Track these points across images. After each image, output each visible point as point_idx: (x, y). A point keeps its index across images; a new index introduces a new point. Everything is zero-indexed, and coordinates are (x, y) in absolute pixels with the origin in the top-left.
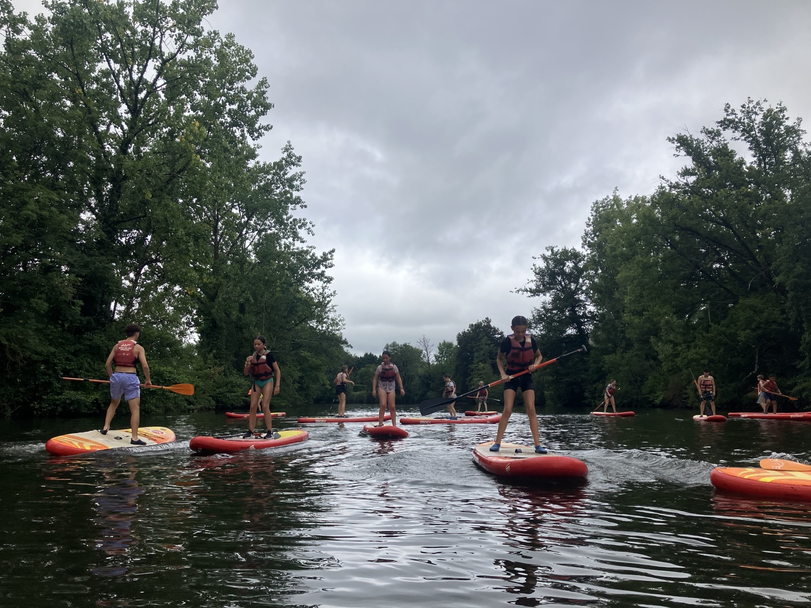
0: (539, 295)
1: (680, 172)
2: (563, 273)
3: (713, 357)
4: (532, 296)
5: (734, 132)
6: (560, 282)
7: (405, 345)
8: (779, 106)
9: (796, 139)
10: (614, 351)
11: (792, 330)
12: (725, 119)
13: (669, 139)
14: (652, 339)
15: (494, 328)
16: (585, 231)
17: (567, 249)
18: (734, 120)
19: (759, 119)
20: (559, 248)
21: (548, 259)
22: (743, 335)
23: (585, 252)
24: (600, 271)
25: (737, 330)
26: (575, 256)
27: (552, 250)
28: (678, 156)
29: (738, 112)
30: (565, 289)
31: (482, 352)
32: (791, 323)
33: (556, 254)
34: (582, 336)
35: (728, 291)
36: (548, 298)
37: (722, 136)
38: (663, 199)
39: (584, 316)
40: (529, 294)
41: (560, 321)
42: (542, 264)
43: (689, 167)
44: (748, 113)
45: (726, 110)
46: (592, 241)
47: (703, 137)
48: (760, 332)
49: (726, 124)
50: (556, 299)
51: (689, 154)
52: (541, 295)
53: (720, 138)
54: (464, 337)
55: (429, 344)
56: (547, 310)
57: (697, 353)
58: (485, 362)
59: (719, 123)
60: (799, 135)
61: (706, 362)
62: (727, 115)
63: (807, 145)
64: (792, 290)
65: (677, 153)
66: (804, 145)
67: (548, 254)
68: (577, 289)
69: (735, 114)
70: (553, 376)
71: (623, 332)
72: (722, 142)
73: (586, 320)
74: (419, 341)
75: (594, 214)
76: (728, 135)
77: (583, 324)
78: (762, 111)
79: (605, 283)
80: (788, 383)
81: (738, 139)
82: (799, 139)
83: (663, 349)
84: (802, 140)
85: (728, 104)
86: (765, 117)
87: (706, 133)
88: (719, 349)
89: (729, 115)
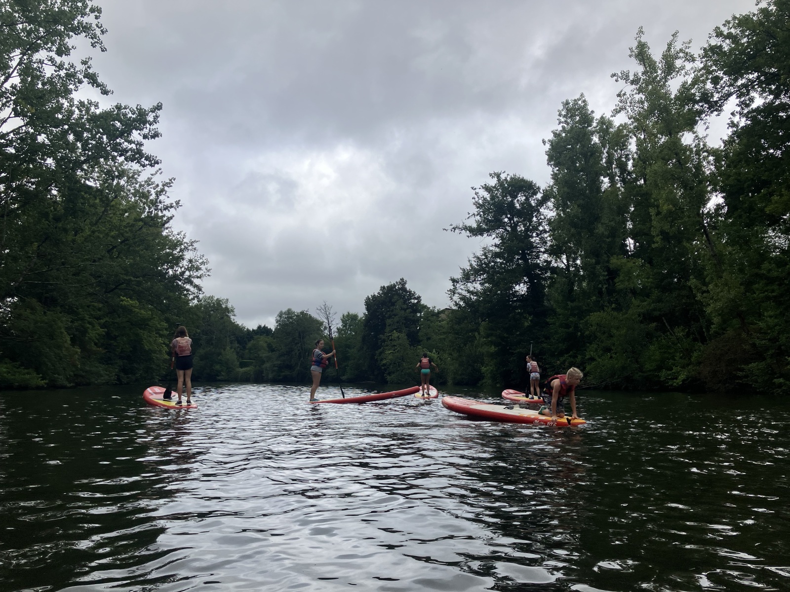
0: (481, 236)
2: (512, 208)
4: (473, 236)
7: (302, 313)
15: (410, 292)
20: (507, 175)
21: (493, 189)
26: (527, 187)
31: (396, 319)
33: (504, 183)
40: (469, 233)
42: (485, 195)
50: (504, 242)
52: (484, 235)
54: (374, 301)
55: (331, 312)
56: (489, 259)
58: (400, 332)
67: (493, 182)
68: (530, 231)
74: (319, 308)
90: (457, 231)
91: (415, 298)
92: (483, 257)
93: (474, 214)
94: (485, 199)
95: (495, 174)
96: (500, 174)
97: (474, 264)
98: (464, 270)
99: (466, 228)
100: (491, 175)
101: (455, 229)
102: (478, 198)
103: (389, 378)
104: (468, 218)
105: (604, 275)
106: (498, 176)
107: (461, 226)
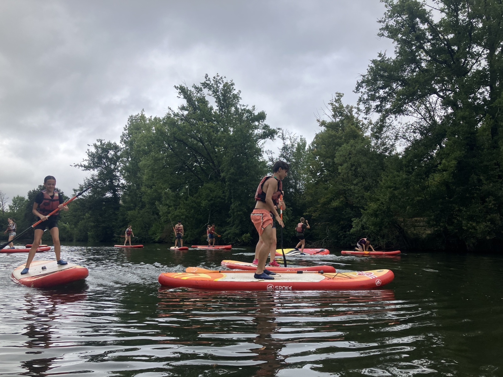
0: (90, 170)
1: (180, 107)
2: (107, 157)
3: (188, 214)
4: (85, 170)
5: (209, 91)
6: (105, 163)
8: (231, 82)
9: (237, 101)
10: (134, 209)
11: (226, 202)
12: (205, 82)
13: (175, 86)
14: (157, 203)
16: (123, 133)
17: (111, 142)
18: (209, 84)
19: (221, 86)
20: (106, 141)
21: (97, 147)
22: (204, 203)
23: (122, 146)
24: (130, 159)
25: (201, 200)
26: (116, 148)
27: (101, 142)
28: (180, 97)
29: (211, 80)
30: (107, 168)
32: (226, 198)
33: (104, 144)
34: (115, 198)
35: (199, 178)
36: (96, 172)
37: (203, 92)
38: (170, 121)
39: (118, 186)
40: (83, 168)
41: (103, 188)
42: (93, 150)
43: (185, 105)
44: (217, 82)
45: (206, 78)
46: (127, 140)
47: (193, 90)
48: (212, 202)
49: (205, 85)
50: (101, 174)
51: (185, 98)
52: (91, 170)
53: (202, 93)
54: (34, 193)
55: (5, 197)
56: (94, 180)
57: (180, 212)
59: (202, 84)
60: (238, 100)
61: (184, 217)
62: (206, 80)
63: (241, 106)
64: (228, 181)
65: (179, 96)
66: (240, 105)
67: (99, 144)
68: (115, 169)
69: (210, 81)
70: (95, 223)
71: (140, 197)
72: (203, 95)
73: (119, 188)
75: (130, 123)
76: (206, 91)
77: (117, 191)
78: (223, 82)
79: (132, 166)
80: (223, 230)
81: (211, 95)
82: (238, 102)
83: (162, 209)
84: (240, 102)
85: (207, 74)
86: (224, 86)
87: (195, 88)
88: (192, 211)
89: (207, 81)
90: (77, 166)
92: (91, 179)
95: (99, 140)
96: (102, 140)
97: (86, 182)
98: (80, 185)
99: (82, 166)
100: (97, 140)
101: (76, 166)
104: (83, 161)
107: (79, 165)
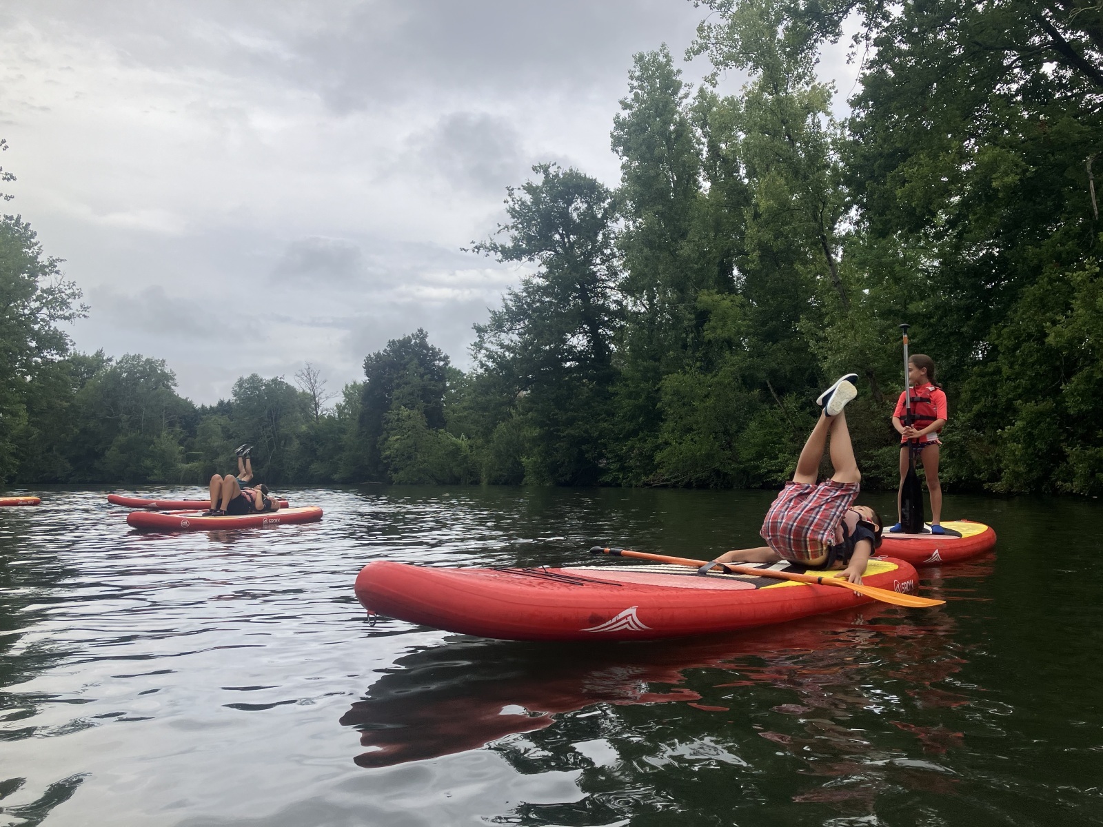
2: (566, 220)
4: (506, 259)
7: (275, 381)
15: (433, 349)
20: (560, 169)
21: (537, 189)
26: (591, 190)
33: (554, 181)
39: (604, 310)
40: (500, 255)
42: (525, 197)
52: (524, 259)
54: (377, 362)
55: (318, 380)
58: (412, 408)
67: (538, 180)
73: (606, 318)
74: (300, 373)
90: (482, 250)
91: (440, 359)
92: (524, 294)
93: (507, 227)
94: (523, 203)
95: (541, 167)
96: (549, 167)
97: (510, 304)
98: (494, 312)
99: (494, 248)
100: (534, 169)
102: (513, 201)
103: (395, 476)
105: (690, 320)
106: (545, 170)
107: (488, 245)
